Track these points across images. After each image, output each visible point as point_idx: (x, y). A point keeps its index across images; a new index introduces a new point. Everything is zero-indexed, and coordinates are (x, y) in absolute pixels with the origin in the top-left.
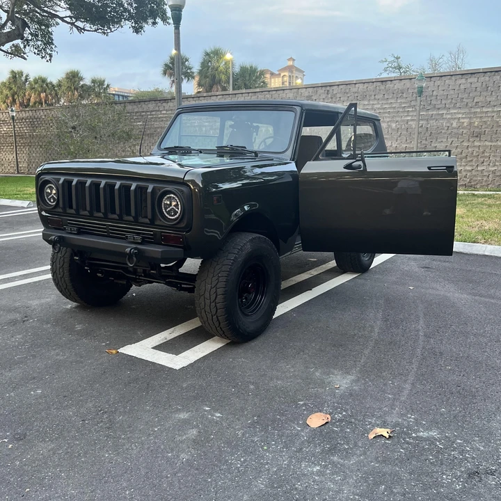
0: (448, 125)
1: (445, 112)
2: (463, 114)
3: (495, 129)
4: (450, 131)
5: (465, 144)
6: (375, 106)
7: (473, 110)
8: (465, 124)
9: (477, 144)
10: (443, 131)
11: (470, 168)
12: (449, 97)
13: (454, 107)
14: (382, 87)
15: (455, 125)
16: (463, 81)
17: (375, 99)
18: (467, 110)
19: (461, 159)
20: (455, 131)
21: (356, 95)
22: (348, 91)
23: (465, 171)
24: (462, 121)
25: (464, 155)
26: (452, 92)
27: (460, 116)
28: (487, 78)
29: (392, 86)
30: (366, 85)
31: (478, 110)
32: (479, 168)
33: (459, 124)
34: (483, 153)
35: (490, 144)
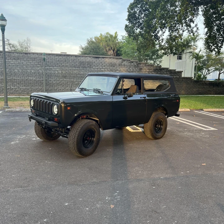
0: (54, 72)
1: (52, 68)
2: (59, 69)
3: (70, 75)
4: (55, 75)
5: (61, 80)
6: (24, 63)
7: (62, 68)
8: (60, 73)
9: (65, 80)
10: (53, 75)
11: (63, 88)
12: (53, 62)
13: (55, 66)
14: (26, 56)
15: (56, 72)
16: (57, 57)
17: (23, 60)
18: (60, 68)
19: (60, 85)
20: (57, 75)
21: (14, 57)
22: (10, 55)
23: (62, 89)
24: (59, 71)
25: (61, 83)
26: (54, 61)
27: (58, 70)
28: (65, 58)
29: (30, 56)
30: (18, 54)
31: (64, 68)
32: (67, 88)
33: (58, 73)
34: (67, 83)
35: (69, 80)
